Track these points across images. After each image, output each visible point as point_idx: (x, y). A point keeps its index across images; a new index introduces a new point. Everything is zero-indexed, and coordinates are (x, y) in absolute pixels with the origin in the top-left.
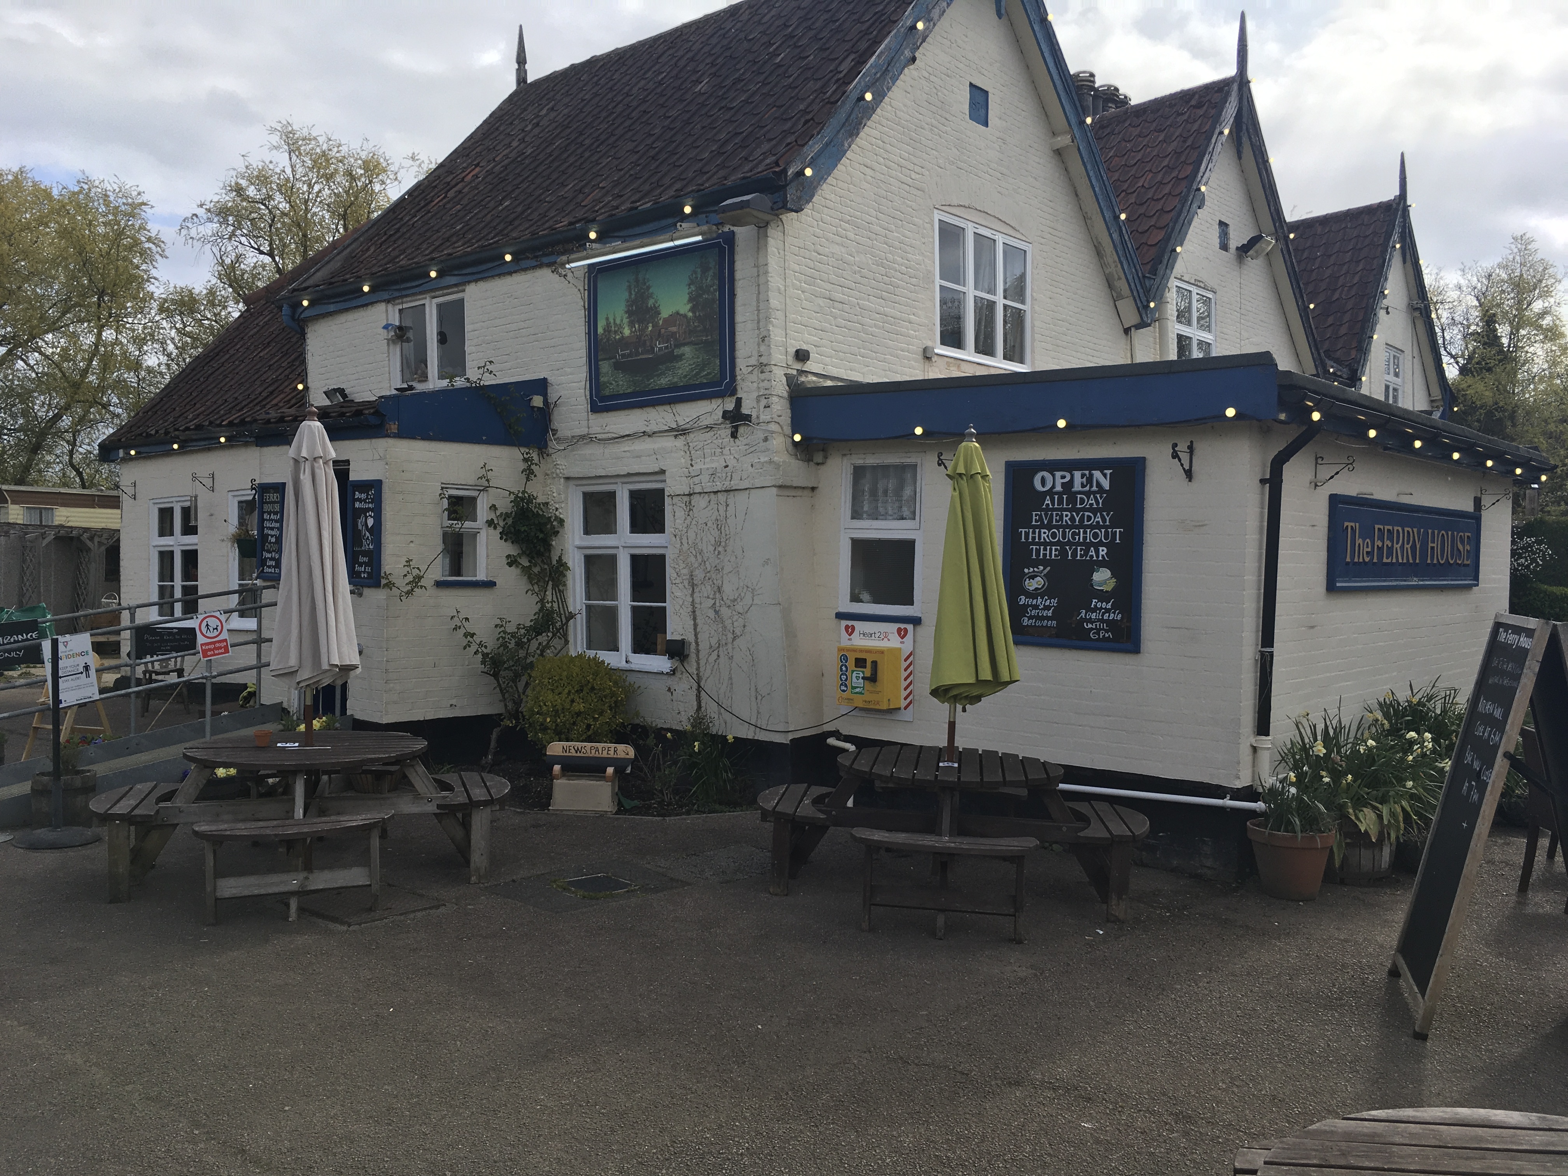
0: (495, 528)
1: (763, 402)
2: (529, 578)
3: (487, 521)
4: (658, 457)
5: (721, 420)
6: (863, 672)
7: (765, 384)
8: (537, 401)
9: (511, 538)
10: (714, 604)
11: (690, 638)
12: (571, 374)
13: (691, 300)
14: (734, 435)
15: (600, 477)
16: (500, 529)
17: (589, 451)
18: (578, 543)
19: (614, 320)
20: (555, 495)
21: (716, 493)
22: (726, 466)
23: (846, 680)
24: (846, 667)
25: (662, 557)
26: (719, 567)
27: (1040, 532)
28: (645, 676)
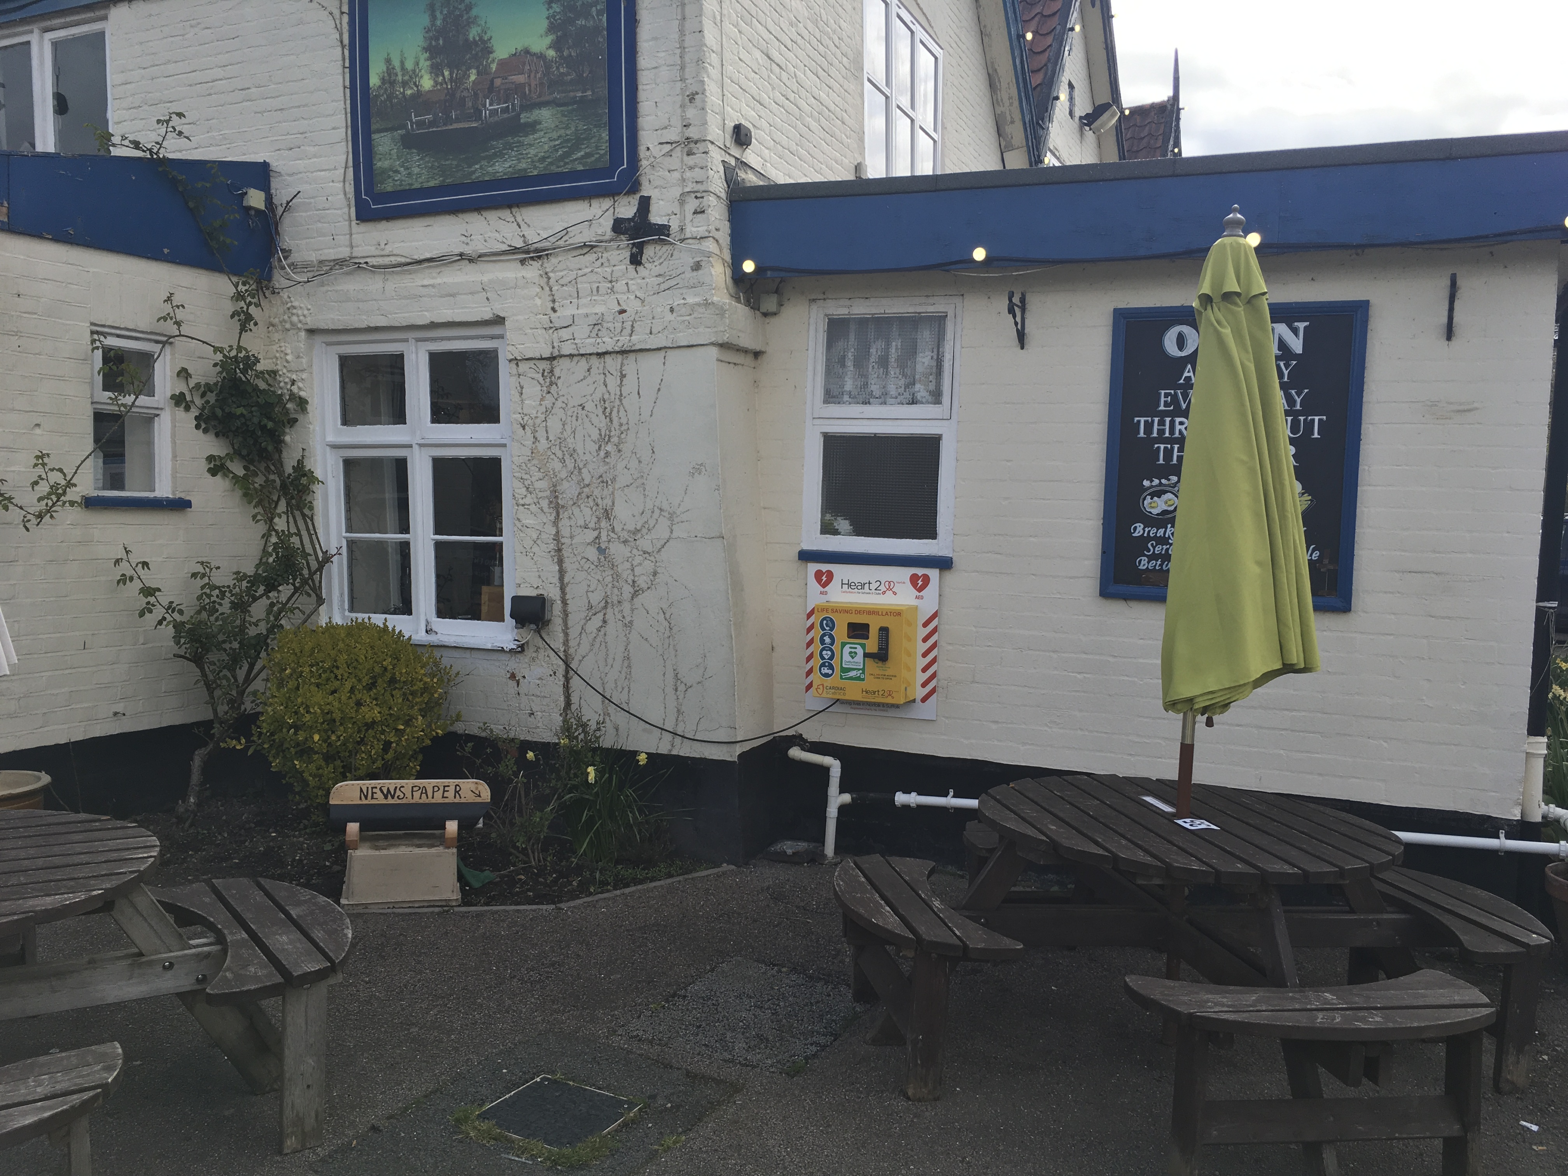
0: (187, 409)
1: (692, 204)
2: (245, 495)
3: (173, 397)
4: (489, 295)
5: (609, 234)
6: (863, 646)
7: (697, 174)
8: (255, 199)
9: (215, 427)
10: (598, 537)
11: (552, 592)
12: (315, 156)
13: (551, 29)
14: (636, 260)
15: (377, 329)
16: (195, 412)
17: (352, 285)
18: (331, 438)
19: (402, 63)
20: (289, 358)
21: (600, 355)
22: (622, 312)
23: (832, 658)
24: (832, 638)
25: (495, 463)
26: (608, 477)
27: (1172, 423)
28: (467, 654)
